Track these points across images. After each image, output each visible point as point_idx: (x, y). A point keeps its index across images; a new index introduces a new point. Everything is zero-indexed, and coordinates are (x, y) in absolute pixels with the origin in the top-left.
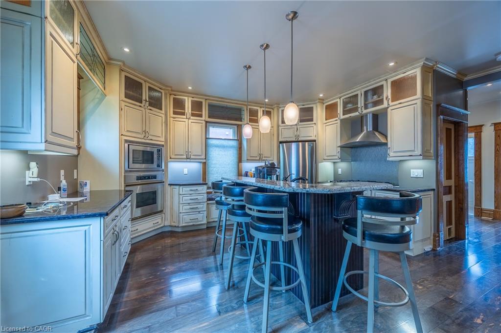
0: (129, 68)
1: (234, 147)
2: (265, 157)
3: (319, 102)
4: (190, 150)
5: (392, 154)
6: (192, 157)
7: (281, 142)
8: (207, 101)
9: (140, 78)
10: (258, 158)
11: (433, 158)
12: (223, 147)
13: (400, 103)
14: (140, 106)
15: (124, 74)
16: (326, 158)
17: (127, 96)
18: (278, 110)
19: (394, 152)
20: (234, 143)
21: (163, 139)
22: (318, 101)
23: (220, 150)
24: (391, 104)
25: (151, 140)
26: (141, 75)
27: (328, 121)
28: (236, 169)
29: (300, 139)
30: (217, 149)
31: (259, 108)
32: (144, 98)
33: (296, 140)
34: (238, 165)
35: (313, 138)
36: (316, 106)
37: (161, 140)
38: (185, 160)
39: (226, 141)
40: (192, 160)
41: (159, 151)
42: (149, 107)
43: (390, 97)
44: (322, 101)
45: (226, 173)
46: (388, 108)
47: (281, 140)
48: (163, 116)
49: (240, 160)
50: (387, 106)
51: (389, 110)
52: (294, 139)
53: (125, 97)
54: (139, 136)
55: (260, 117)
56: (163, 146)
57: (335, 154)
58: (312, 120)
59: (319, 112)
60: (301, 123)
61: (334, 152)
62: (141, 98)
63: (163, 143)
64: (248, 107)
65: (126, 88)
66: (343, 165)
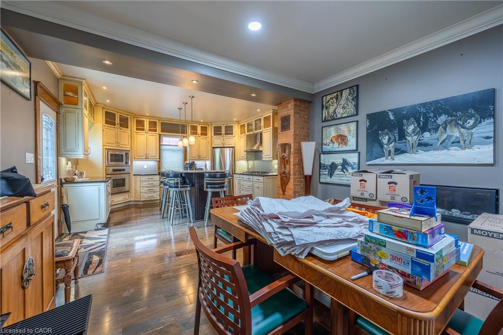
0: (108, 106)
3: (236, 123)
4: (148, 153)
5: (264, 157)
6: (149, 157)
7: (212, 148)
8: (160, 121)
9: (115, 111)
10: (197, 158)
13: (266, 130)
14: (115, 128)
15: (104, 110)
16: (241, 158)
17: (107, 122)
18: (211, 126)
19: (265, 156)
23: (171, 153)
25: (122, 147)
27: (241, 135)
28: (183, 165)
29: (225, 146)
30: (168, 152)
31: (198, 125)
32: (117, 122)
33: (223, 146)
35: (233, 145)
36: (235, 126)
37: (128, 148)
38: (145, 160)
39: (175, 146)
40: (149, 160)
41: (126, 154)
42: (120, 128)
43: (263, 126)
44: (238, 122)
46: (263, 131)
47: (213, 146)
48: (129, 132)
49: (185, 159)
51: (263, 133)
52: (221, 146)
53: (106, 123)
54: (114, 145)
55: (199, 131)
56: (129, 151)
57: (244, 156)
58: (232, 134)
59: (236, 129)
60: (225, 136)
61: (244, 154)
62: (115, 122)
63: (129, 149)
64: (190, 125)
65: (106, 118)
66: (251, 162)
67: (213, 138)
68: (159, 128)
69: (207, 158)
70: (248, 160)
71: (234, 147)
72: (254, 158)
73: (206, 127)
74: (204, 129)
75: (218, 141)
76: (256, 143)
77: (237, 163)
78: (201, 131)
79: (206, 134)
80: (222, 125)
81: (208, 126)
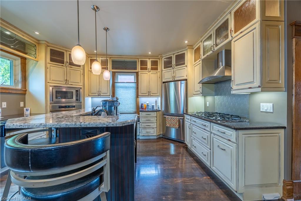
0: (52, 44)
1: (133, 87)
2: (152, 94)
3: (189, 48)
4: (100, 90)
6: (102, 94)
7: (164, 83)
8: (111, 59)
9: (62, 50)
10: (147, 94)
11: (284, 89)
12: (126, 87)
13: (241, 32)
14: (62, 66)
15: (49, 49)
16: (195, 93)
18: (162, 59)
20: (134, 85)
21: (82, 84)
22: (187, 47)
23: (124, 90)
24: (234, 35)
25: (72, 85)
26: (62, 47)
27: (196, 62)
28: (135, 102)
29: (176, 79)
30: (122, 89)
31: (148, 60)
32: (65, 60)
33: (173, 80)
34: (136, 99)
35: (185, 78)
36: (187, 52)
37: (79, 85)
38: (97, 96)
39: (128, 84)
40: (101, 96)
41: (77, 91)
42: (69, 66)
43: (233, 29)
44: (191, 46)
45: (127, 105)
46: (232, 40)
47: (164, 81)
48: (82, 70)
49: (137, 96)
50: (231, 39)
51: (232, 42)
52: (171, 80)
53: (51, 61)
54: (62, 83)
55: (149, 65)
56: (81, 88)
57: (198, 89)
58: (184, 64)
59: (189, 57)
60: (176, 67)
61: (198, 87)
62: (64, 61)
63: (81, 87)
64: (140, 60)
65: (51, 56)
66: (209, 99)
67: (163, 72)
68: (110, 65)
69: (158, 94)
70: (204, 94)
71: (186, 80)
72: (214, 93)
73: (157, 61)
74: (155, 64)
75: (168, 75)
76: (217, 67)
77: (190, 99)
78: (151, 66)
79: (157, 69)
80: (172, 56)
81: (158, 60)
